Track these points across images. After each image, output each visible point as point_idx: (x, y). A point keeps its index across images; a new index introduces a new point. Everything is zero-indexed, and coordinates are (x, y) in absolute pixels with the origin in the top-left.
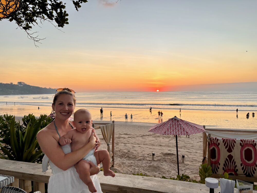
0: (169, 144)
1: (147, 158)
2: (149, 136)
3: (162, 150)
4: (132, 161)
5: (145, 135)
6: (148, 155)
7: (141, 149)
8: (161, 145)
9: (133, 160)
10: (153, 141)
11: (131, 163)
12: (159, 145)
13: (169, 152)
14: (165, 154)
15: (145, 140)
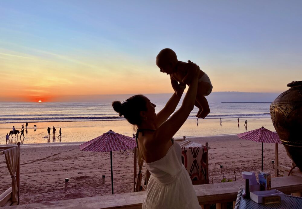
0: (74, 166)
1: (57, 187)
2: (43, 160)
3: (70, 174)
4: (39, 195)
5: (36, 159)
6: (55, 183)
7: (40, 177)
8: (66, 169)
9: (40, 193)
10: (52, 166)
11: (38, 198)
12: (64, 169)
13: (80, 175)
14: (76, 178)
15: (39, 166)
